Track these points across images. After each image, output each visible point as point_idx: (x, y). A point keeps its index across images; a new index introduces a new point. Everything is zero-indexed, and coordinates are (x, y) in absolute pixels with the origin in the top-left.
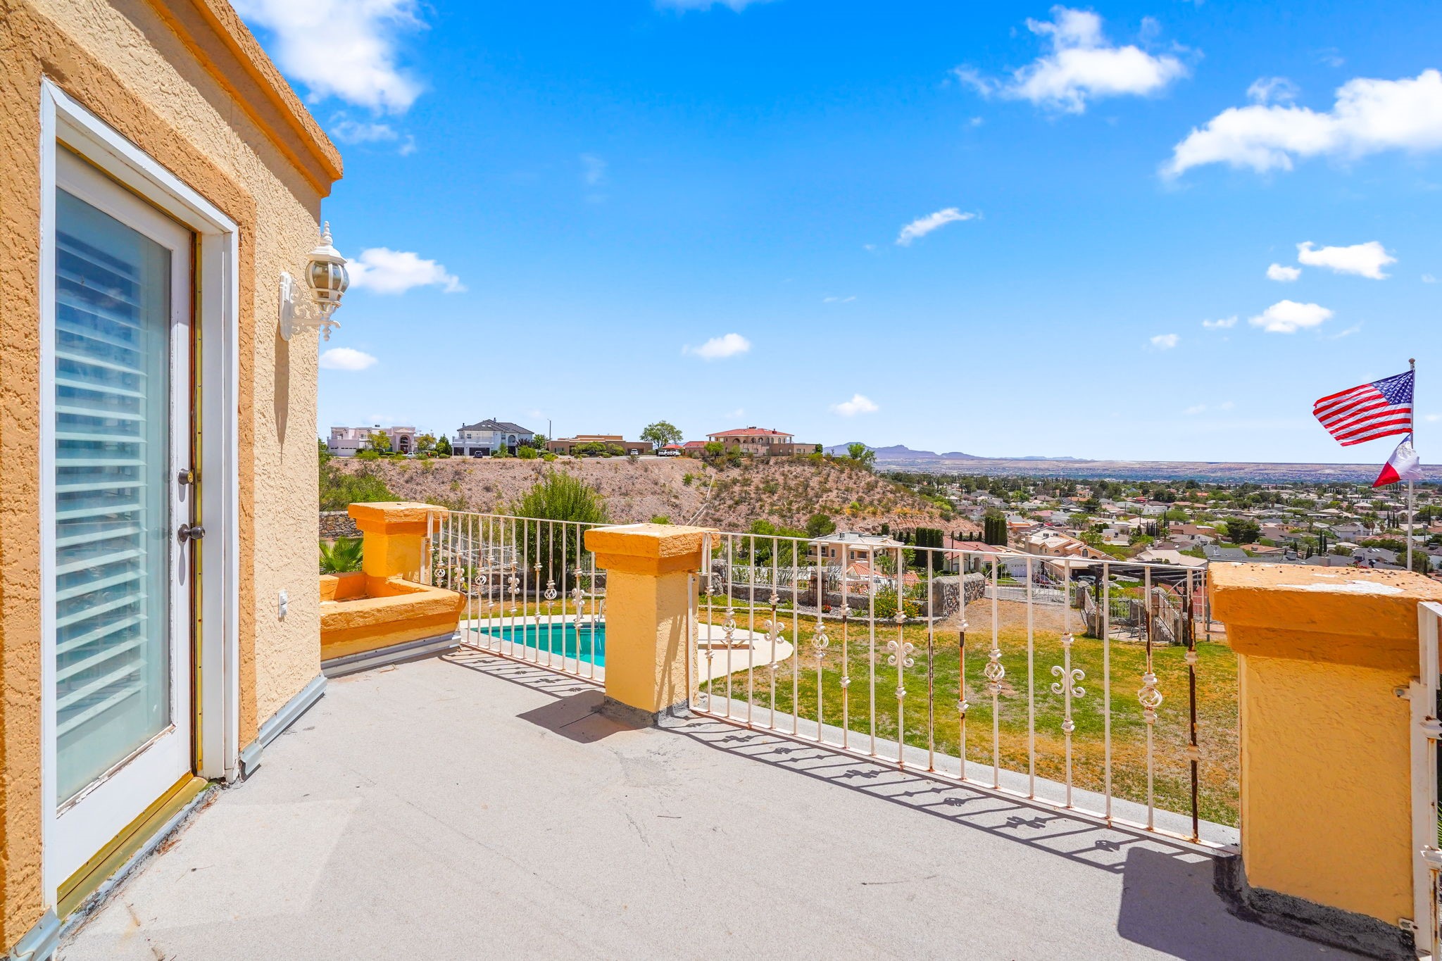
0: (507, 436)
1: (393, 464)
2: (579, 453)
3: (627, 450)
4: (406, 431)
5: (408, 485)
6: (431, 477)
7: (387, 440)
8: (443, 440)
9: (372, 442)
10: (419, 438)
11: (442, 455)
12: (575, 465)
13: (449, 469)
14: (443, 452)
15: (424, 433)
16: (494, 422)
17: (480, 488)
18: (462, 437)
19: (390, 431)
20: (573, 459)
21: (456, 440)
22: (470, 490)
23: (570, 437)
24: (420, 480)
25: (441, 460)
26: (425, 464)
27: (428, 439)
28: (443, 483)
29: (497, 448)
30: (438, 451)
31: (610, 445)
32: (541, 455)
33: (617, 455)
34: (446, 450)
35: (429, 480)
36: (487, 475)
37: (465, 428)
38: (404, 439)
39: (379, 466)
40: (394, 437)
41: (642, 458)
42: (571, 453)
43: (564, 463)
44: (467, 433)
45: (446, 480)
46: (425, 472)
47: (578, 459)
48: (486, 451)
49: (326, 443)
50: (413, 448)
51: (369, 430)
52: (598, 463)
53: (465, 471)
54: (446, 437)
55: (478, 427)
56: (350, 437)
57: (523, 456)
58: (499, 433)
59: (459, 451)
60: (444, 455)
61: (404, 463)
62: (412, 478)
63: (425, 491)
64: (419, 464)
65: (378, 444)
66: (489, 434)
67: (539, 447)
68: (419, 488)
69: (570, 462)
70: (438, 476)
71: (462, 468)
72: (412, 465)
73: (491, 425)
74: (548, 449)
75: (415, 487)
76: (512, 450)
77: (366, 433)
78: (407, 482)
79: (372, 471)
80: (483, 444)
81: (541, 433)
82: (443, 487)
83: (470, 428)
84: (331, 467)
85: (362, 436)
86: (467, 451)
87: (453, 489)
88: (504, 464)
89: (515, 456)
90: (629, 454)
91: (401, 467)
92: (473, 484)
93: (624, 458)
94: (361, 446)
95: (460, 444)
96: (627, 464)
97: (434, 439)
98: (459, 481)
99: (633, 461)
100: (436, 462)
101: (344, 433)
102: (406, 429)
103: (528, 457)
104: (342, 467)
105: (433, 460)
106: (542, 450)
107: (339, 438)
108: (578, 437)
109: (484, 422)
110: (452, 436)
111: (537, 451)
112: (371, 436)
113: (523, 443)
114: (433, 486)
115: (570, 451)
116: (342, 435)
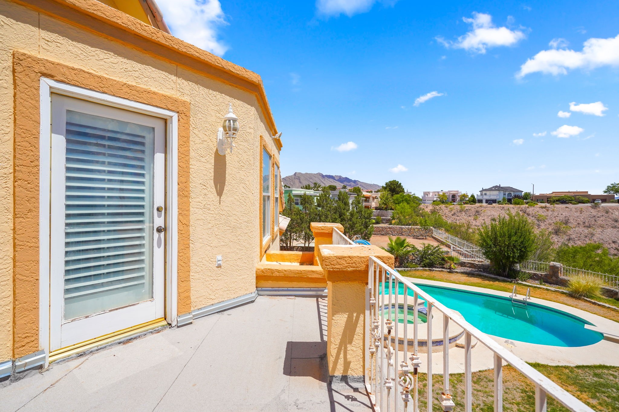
0: (507, 193)
1: (447, 207)
2: (554, 202)
3: (593, 200)
4: (454, 192)
5: (453, 217)
6: (464, 213)
7: (446, 196)
8: (473, 196)
9: (440, 198)
10: (461, 195)
11: (471, 203)
12: (550, 209)
13: (473, 210)
14: (472, 202)
15: (463, 193)
16: (500, 187)
17: (489, 219)
18: (482, 195)
19: (447, 192)
20: (548, 205)
21: (479, 196)
22: (483, 220)
23: (548, 193)
24: (459, 214)
25: (471, 205)
26: (461, 207)
27: (464, 196)
28: (470, 216)
29: (501, 199)
30: (469, 201)
31: (578, 197)
32: (527, 203)
33: (584, 203)
34: (473, 200)
35: (463, 215)
36: (493, 213)
37: (483, 190)
38: (454, 196)
39: (440, 208)
40: (449, 195)
41: (604, 205)
42: (548, 202)
43: (542, 207)
44: (484, 192)
45: (471, 215)
46: (461, 211)
47: (552, 206)
48: (494, 201)
49: (421, 198)
50: (457, 200)
51: (438, 192)
52: (566, 207)
53: (481, 211)
54: (474, 195)
55: (490, 189)
56: (431, 196)
57: (516, 203)
58: (502, 192)
59: (480, 201)
60: (472, 203)
61: (452, 206)
62: (455, 213)
63: (461, 219)
64: (458, 207)
65: (442, 198)
66: (497, 192)
67: (526, 199)
68: (458, 218)
69: (546, 207)
70: (467, 213)
71: (480, 209)
72: (455, 208)
73: (498, 188)
74: (532, 200)
75: (456, 217)
76: (510, 201)
77: (437, 194)
78: (453, 215)
79: (438, 210)
80: (493, 198)
81: (528, 191)
82: (470, 218)
83: (486, 190)
84: (421, 208)
85: (435, 195)
86: (484, 201)
87: (475, 219)
88: (503, 208)
89: (511, 204)
90: (594, 202)
91: (450, 208)
92: (486, 217)
93: (589, 205)
94: (435, 199)
95: (480, 198)
96: (590, 208)
97: (468, 196)
98: (478, 216)
99: (595, 206)
100: (467, 206)
101: (428, 194)
102: (454, 191)
103: (518, 204)
104: (425, 208)
105: (465, 205)
106: (529, 200)
107: (426, 196)
108: (553, 193)
109: (493, 187)
110: (477, 194)
111: (525, 201)
112: (439, 195)
113: (516, 196)
114: (465, 217)
115: (548, 201)
116: (427, 195)
